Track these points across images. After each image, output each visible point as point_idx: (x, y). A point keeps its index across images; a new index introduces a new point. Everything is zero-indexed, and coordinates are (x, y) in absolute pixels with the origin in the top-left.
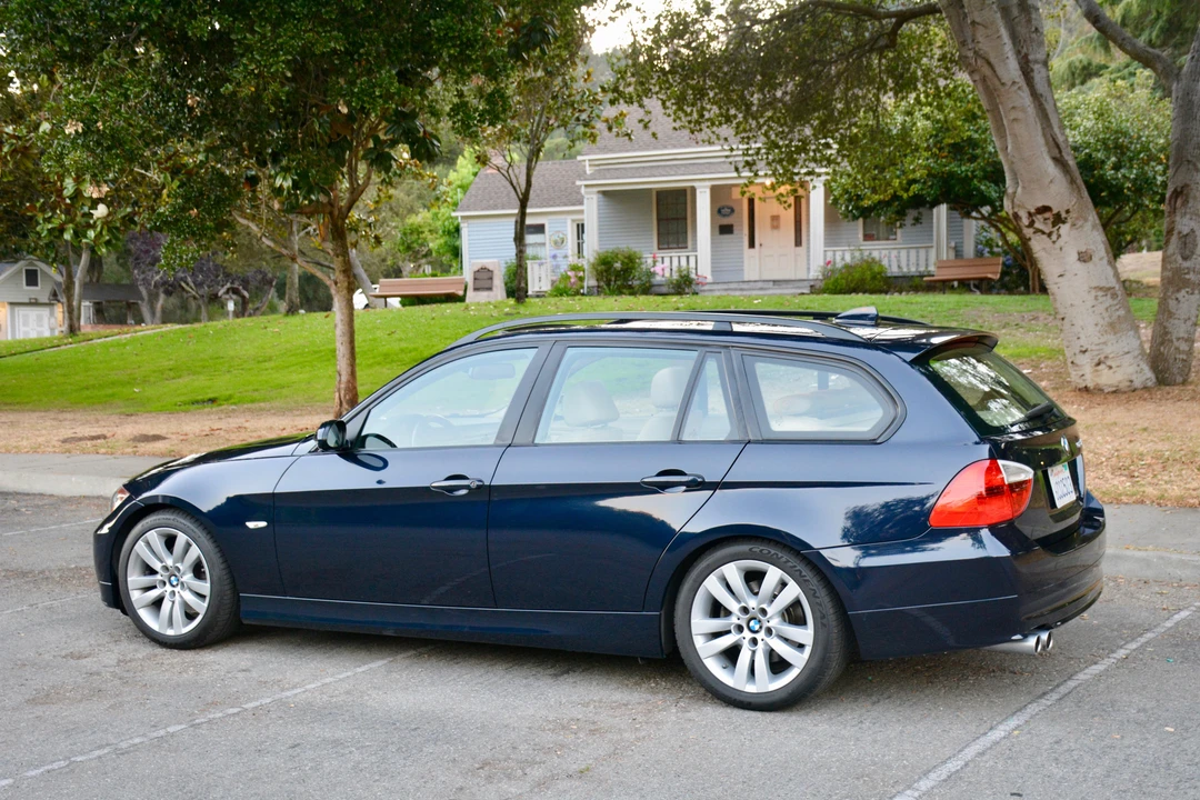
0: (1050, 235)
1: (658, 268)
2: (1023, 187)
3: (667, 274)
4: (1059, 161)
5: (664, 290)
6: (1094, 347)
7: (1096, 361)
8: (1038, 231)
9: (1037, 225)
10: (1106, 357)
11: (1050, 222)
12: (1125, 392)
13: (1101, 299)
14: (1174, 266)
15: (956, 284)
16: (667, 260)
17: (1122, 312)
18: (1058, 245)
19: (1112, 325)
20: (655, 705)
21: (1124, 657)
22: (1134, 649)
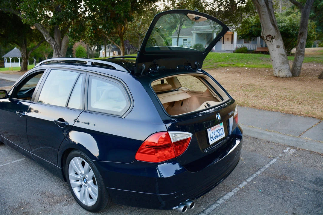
0: (270, 41)
2: (265, 30)
4: (274, 25)
6: (279, 67)
7: (279, 70)
8: (268, 40)
9: (268, 39)
10: (281, 70)
11: (270, 38)
12: (285, 78)
13: (281, 56)
14: (299, 50)
17: (286, 60)
18: (272, 44)
19: (283, 63)
20: (62, 198)
21: (243, 187)
22: (249, 182)
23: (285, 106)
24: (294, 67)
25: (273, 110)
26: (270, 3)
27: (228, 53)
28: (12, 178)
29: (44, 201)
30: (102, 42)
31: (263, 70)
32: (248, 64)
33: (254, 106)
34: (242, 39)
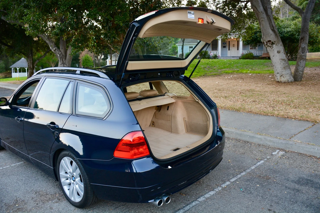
0: (271, 47)
1: (211, 54)
2: (265, 36)
3: (213, 55)
4: (273, 30)
5: (212, 58)
6: (280, 72)
7: (281, 75)
8: (268, 46)
9: (268, 45)
10: (283, 75)
11: (271, 44)
12: (286, 83)
13: (282, 62)
14: (300, 55)
15: (267, 58)
16: (213, 53)
17: (287, 65)
18: (273, 49)
19: (284, 68)
20: (55, 196)
21: (226, 187)
22: (232, 182)
23: (281, 110)
24: (296, 72)
25: (269, 114)
26: (268, 9)
27: (233, 59)
28: (10, 179)
29: (37, 199)
30: (108, 51)
31: (266, 76)
32: (253, 70)
33: (250, 111)
34: (247, 45)
